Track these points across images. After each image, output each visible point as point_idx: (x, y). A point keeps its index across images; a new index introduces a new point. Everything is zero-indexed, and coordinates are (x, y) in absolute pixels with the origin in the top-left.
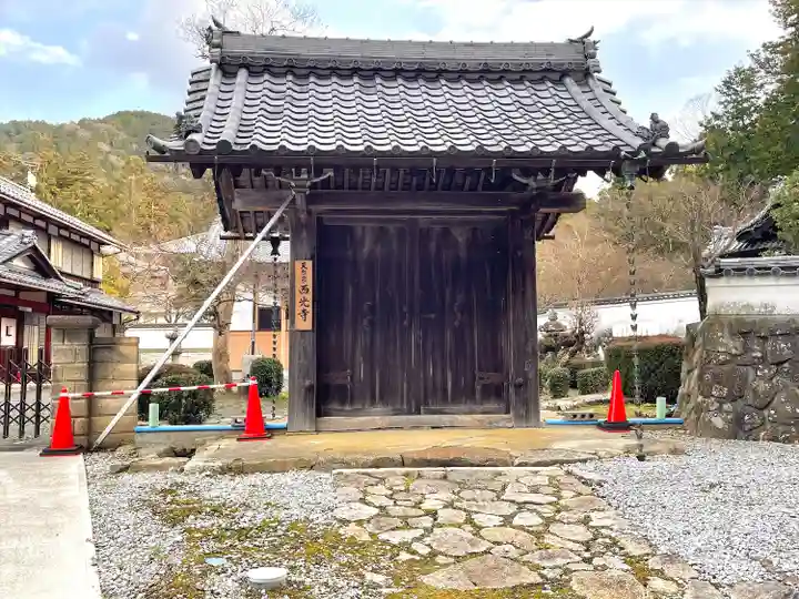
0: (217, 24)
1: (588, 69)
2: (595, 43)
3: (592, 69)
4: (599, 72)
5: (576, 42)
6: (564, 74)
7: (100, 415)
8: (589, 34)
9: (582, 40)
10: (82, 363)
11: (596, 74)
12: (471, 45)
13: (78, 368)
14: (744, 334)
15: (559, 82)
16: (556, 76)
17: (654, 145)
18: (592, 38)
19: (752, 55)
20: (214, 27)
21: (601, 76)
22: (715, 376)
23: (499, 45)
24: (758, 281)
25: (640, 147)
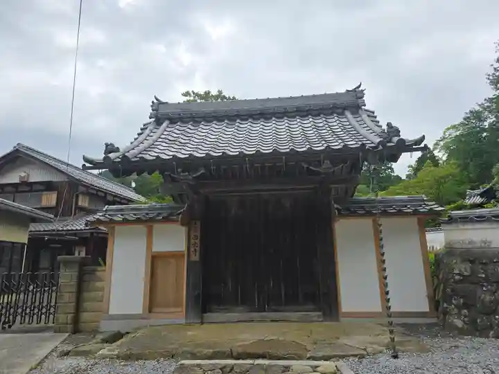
0: (157, 99)
1: (358, 105)
2: (362, 91)
3: (360, 105)
4: (365, 105)
5: (351, 91)
6: (345, 108)
7: (84, 312)
8: (360, 86)
9: (354, 90)
10: (74, 282)
11: (363, 107)
12: (291, 98)
13: (71, 285)
14: (472, 262)
15: (342, 114)
16: (340, 111)
17: (390, 142)
18: (360, 89)
19: (480, 105)
20: (155, 101)
21: (366, 108)
22: (453, 290)
23: (306, 97)
24: (478, 226)
25: (379, 143)
